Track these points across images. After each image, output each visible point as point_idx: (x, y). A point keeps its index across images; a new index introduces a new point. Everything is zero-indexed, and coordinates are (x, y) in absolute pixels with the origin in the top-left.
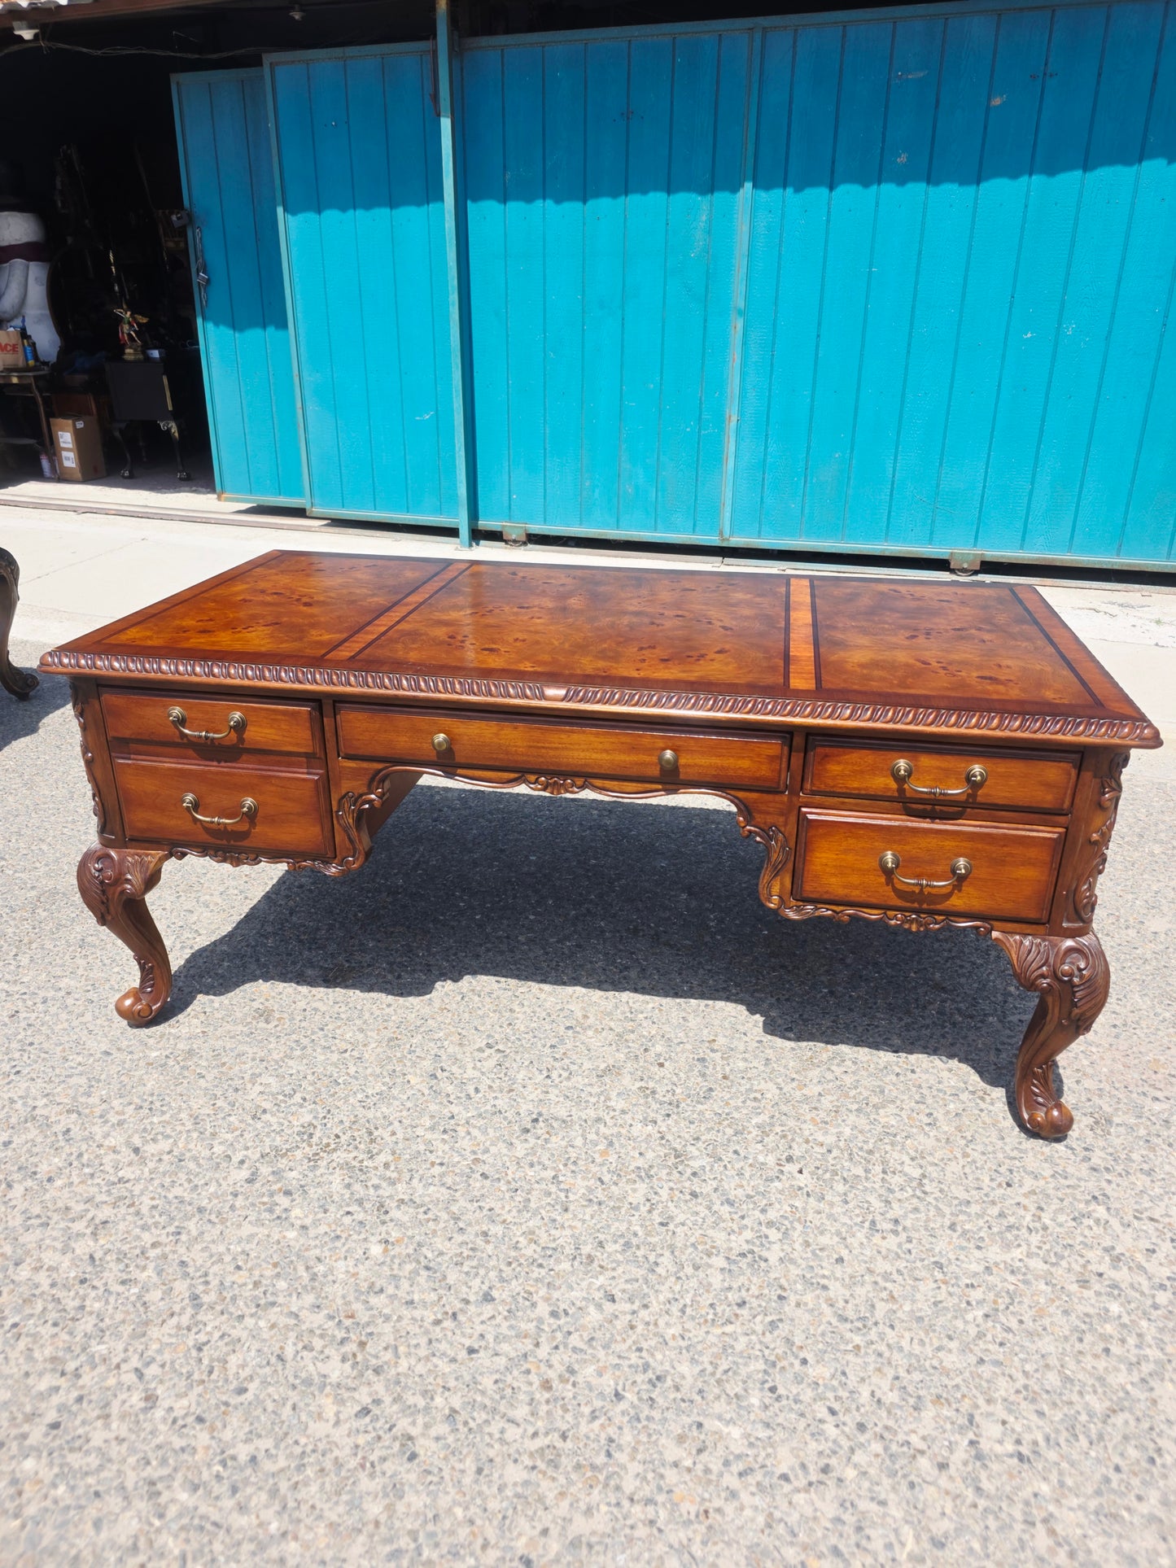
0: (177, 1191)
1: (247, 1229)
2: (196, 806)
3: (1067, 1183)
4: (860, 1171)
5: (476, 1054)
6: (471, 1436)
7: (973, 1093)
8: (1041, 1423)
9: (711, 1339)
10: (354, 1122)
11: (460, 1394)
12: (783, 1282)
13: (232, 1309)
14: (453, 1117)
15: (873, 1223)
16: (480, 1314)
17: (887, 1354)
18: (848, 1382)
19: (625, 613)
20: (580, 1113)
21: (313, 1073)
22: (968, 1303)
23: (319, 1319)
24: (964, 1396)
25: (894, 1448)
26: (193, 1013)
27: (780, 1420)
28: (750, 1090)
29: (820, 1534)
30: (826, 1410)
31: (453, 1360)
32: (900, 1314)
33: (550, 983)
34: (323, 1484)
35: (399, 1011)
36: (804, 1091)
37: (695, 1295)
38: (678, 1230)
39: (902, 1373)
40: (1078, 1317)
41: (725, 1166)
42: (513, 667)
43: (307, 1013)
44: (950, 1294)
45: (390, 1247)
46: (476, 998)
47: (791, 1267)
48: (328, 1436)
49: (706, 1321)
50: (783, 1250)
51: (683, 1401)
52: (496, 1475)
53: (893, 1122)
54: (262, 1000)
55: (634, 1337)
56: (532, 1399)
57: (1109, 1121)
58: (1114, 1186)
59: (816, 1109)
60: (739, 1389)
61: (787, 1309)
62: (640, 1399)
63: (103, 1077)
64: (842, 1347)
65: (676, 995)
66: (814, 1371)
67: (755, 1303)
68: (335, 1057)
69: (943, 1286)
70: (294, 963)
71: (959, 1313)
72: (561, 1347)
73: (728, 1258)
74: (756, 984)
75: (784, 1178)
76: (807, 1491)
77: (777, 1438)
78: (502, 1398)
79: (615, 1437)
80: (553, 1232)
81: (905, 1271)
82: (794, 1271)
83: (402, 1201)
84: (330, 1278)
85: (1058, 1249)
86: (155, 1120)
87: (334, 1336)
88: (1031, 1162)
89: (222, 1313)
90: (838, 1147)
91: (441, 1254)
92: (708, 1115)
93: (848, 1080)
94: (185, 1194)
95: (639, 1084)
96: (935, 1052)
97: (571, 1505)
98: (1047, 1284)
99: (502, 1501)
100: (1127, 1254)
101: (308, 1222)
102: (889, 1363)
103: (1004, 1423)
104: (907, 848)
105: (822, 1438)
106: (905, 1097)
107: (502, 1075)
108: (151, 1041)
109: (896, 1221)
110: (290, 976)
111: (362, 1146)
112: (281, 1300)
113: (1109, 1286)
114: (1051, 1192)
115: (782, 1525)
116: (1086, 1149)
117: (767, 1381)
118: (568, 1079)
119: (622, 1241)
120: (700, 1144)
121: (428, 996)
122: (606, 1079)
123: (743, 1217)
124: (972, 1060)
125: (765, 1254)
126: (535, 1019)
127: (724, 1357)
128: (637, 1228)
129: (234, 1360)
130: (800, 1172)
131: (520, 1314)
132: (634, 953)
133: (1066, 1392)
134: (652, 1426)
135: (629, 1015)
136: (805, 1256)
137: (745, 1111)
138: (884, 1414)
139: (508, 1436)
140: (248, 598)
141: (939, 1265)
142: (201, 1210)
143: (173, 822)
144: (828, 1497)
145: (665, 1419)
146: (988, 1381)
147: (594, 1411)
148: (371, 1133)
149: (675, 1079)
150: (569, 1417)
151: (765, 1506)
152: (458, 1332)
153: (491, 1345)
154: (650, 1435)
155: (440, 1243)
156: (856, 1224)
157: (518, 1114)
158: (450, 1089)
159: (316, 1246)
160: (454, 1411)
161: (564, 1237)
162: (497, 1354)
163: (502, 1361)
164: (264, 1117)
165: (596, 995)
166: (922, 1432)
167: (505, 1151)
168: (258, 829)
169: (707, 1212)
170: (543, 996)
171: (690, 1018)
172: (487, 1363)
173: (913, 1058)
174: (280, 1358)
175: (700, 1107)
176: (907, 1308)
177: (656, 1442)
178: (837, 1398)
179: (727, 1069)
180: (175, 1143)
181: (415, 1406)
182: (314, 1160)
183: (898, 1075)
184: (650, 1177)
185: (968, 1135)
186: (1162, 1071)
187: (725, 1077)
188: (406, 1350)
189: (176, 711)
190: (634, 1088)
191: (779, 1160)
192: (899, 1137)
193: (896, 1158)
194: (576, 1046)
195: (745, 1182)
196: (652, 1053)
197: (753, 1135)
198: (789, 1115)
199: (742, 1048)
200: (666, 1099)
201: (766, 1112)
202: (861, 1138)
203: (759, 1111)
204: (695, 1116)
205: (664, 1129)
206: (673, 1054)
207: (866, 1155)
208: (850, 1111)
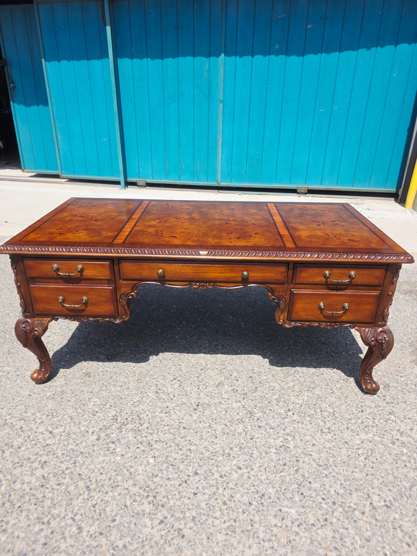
0: (71, 447)
1: (101, 458)
2: (64, 301)
3: (380, 409)
4: (313, 412)
5: (171, 382)
6: (202, 526)
7: (344, 380)
8: (391, 494)
9: (277, 478)
10: (132, 413)
11: (194, 511)
12: (297, 455)
13: (103, 490)
14: (168, 407)
15: (322, 430)
16: (195, 480)
17: (336, 476)
18: (326, 488)
19: (215, 219)
20: (213, 401)
21: (112, 395)
22: (359, 455)
23: (136, 490)
24: (364, 488)
25: (346, 509)
26: (60, 376)
27: (307, 504)
28: (270, 387)
29: (329, 543)
30: (321, 499)
31: (189, 498)
32: (337, 461)
33: (191, 353)
34: (153, 551)
35: (138, 369)
36: (289, 385)
37: (268, 463)
38: (257, 440)
39: (343, 482)
40: (394, 455)
41: (268, 415)
42: (185, 243)
43: (104, 372)
44: (352, 452)
45: (156, 459)
46: (166, 361)
47: (298, 449)
48: (150, 533)
49: (274, 472)
50: (294, 443)
51: (273, 502)
52: (214, 539)
53: (320, 393)
54: (86, 369)
55: (251, 481)
56: (221, 509)
57: (389, 386)
58: (395, 408)
59: (293, 391)
60: (291, 496)
61: (300, 464)
62: (258, 504)
63: (30, 405)
64: (321, 476)
65: (237, 354)
66: (315, 485)
67: (289, 463)
68: (119, 389)
69: (349, 450)
70: (94, 354)
71: (357, 459)
72: (226, 488)
73: (276, 449)
74: (263, 347)
75: (288, 417)
76: (322, 529)
77: (307, 511)
78: (210, 510)
79: (253, 519)
80: (214, 446)
81: (336, 446)
82: (300, 451)
83: (157, 441)
84: (137, 473)
85: (383, 432)
86: (55, 420)
87: (144, 495)
88: (368, 403)
89: (99, 492)
90: (304, 404)
91: (175, 459)
92: (258, 397)
93: (302, 379)
94: (74, 448)
95: (231, 388)
96: (328, 367)
97: (243, 546)
98: (382, 445)
99: (219, 548)
100: (405, 431)
101: (123, 453)
102: (338, 479)
103: (379, 495)
104: (328, 301)
105: (322, 509)
106: (322, 384)
107: (182, 390)
108: (46, 389)
109: (329, 429)
110: (94, 359)
111: (137, 422)
112: (120, 484)
113: (401, 443)
114: (376, 412)
115: (316, 542)
116: (384, 396)
117: (299, 491)
118: (206, 388)
119: (238, 447)
120: (257, 408)
121: (148, 362)
122: (219, 387)
123: (278, 433)
124: (341, 368)
125: (288, 445)
126: (189, 367)
127: (283, 485)
128: (243, 441)
129: (108, 509)
130: (293, 414)
131: (209, 478)
132: (218, 339)
133: (396, 482)
134: (265, 513)
135: (222, 363)
136: (302, 445)
137: (270, 394)
138: (340, 498)
139: (215, 524)
140: (71, 219)
141: (346, 443)
142: (82, 453)
143: (54, 307)
144: (329, 530)
145: (268, 510)
146: (371, 481)
147: (243, 510)
148: (139, 416)
149: (243, 385)
150: (235, 514)
151: (309, 536)
152: (188, 488)
153: (201, 491)
154: (264, 516)
155: (174, 455)
156: (316, 431)
157: (191, 403)
158: (164, 397)
159: (129, 462)
160: (194, 517)
161: (218, 448)
162: (204, 494)
163: (206, 496)
164: (97, 414)
165: (209, 356)
166: (354, 502)
167: (189, 418)
168: (88, 308)
169: (265, 432)
170: (190, 358)
171: (243, 362)
172: (202, 498)
173: (321, 369)
174: (125, 506)
175: (254, 394)
176: (339, 459)
177: (267, 518)
178: (324, 494)
179: (260, 379)
180: (65, 428)
181: (180, 517)
182: (120, 428)
183: (318, 376)
184: (243, 422)
185: (345, 395)
186: (401, 366)
187: (260, 383)
188: (172, 497)
189: (55, 266)
190: (230, 390)
191: (285, 411)
192: (323, 398)
193: (324, 406)
194: (206, 376)
195: (276, 420)
196: (233, 376)
197: (275, 403)
198: (285, 394)
199: (264, 371)
200: (242, 393)
201: (277, 394)
202: (311, 400)
203: (274, 394)
204: (253, 398)
205: (244, 404)
206: (240, 376)
207: (314, 406)
208: (305, 391)
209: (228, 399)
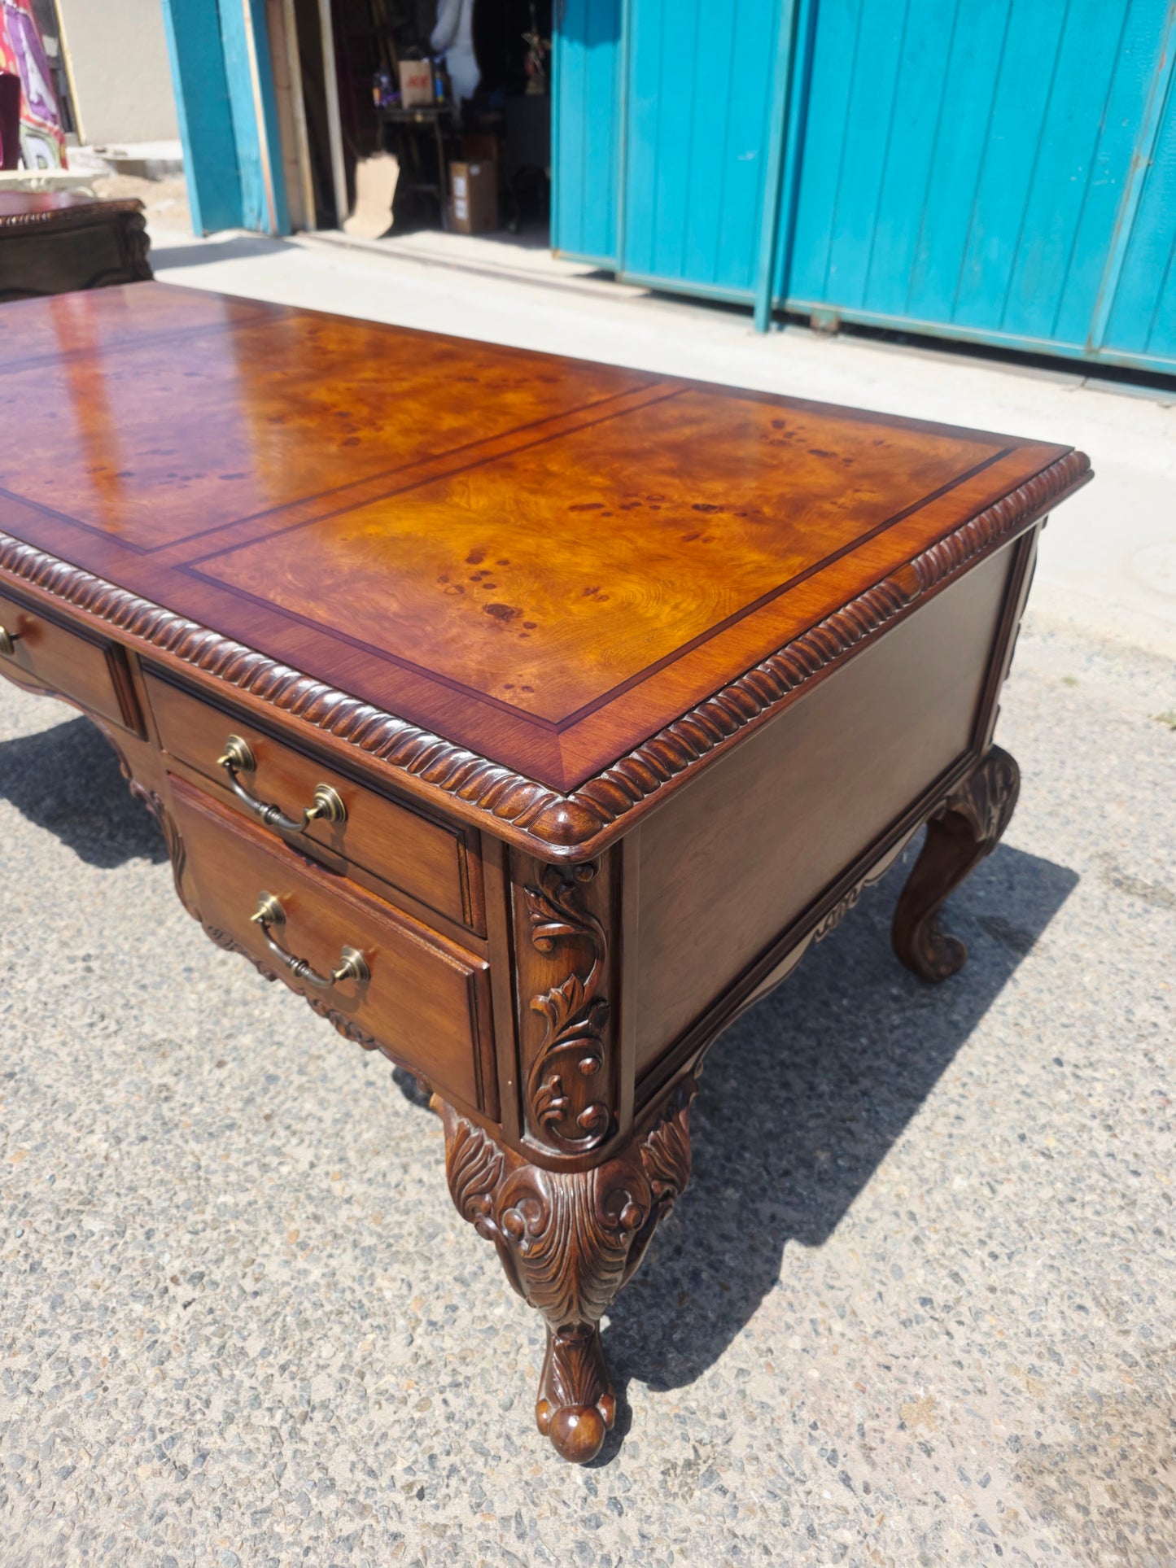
4: (254, 1346)
5: (64, 962)
15: (174, 1440)
20: (63, 1089)
28: (277, 1151)
35: (62, 878)
36: (337, 1185)
41: (115, 1246)
46: (148, 893)
53: (388, 1295)
57: (711, 1474)
59: (318, 1218)
70: (47, 786)
75: (157, 1302)
88: (502, 1475)
90: (274, 1295)
92: (186, 1160)
93: (412, 1193)
95: (167, 1079)
107: (53, 1001)
109: (203, 1457)
114: (468, 1545)
116: (614, 1503)
118: (109, 1036)
120: (127, 1198)
122: (143, 1055)
123: (44, 1333)
126: (170, 943)
130: (185, 1306)
137: (232, 1178)
149: (212, 1092)
156: (152, 1428)
175: (192, 1145)
179: (289, 1104)
186: (919, 1429)
187: (268, 1118)
190: (156, 1081)
191: (183, 1272)
192: (369, 1321)
193: (324, 1354)
194: (166, 997)
195: (107, 1283)
196: (232, 1043)
197: (199, 1218)
198: (276, 1210)
199: (338, 1083)
200: (167, 1114)
201: (254, 1192)
202: (320, 1295)
203: (249, 1185)
204: (170, 1156)
205: (116, 1156)
206: (252, 1055)
207: (294, 1326)
208: (355, 1245)
209: (106, 1110)
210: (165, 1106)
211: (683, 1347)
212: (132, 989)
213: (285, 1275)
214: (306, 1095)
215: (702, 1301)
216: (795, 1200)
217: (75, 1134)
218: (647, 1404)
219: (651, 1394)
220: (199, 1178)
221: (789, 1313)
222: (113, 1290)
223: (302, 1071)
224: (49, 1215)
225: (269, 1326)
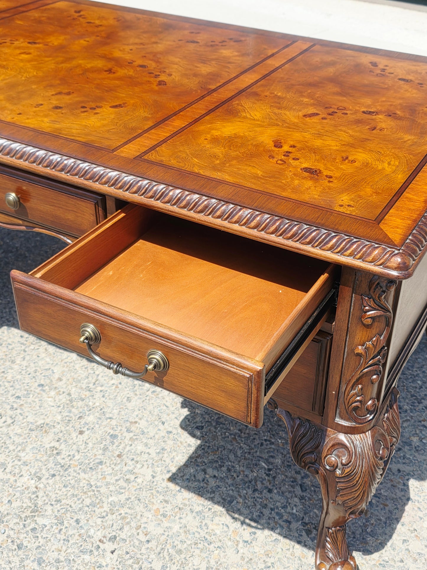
28: (131, 472)
41: (61, 530)
53: (218, 532)
59: (167, 502)
75: (96, 553)
90: (158, 541)
92: (83, 483)
118: (9, 426)
120: (58, 507)
122: (33, 434)
126: (23, 372)
130: (112, 552)
135: (91, 385)
137: (112, 488)
149: (83, 447)
169: (18, 563)
175: (82, 475)
179: (128, 448)
185: (270, 561)
187: (119, 456)
190: (48, 446)
191: (104, 537)
192: (212, 545)
193: (196, 564)
194: (34, 402)
195: (64, 548)
196: (83, 421)
197: (102, 510)
198: (142, 500)
199: (151, 434)
200: (62, 462)
201: (127, 493)
202: (183, 537)
203: (123, 491)
204: (72, 482)
205: (41, 486)
206: (97, 426)
207: (174, 553)
208: (192, 511)
209: (25, 464)
210: (58, 457)
211: (373, 534)
212: (12, 399)
213: (160, 531)
214: (136, 442)
215: (376, 513)
216: (407, 461)
217: (12, 479)
218: (364, 561)
219: (364, 557)
220: (94, 491)
221: (420, 512)
222: (69, 551)
223: (128, 431)
224: (15, 521)
225: (161, 555)
